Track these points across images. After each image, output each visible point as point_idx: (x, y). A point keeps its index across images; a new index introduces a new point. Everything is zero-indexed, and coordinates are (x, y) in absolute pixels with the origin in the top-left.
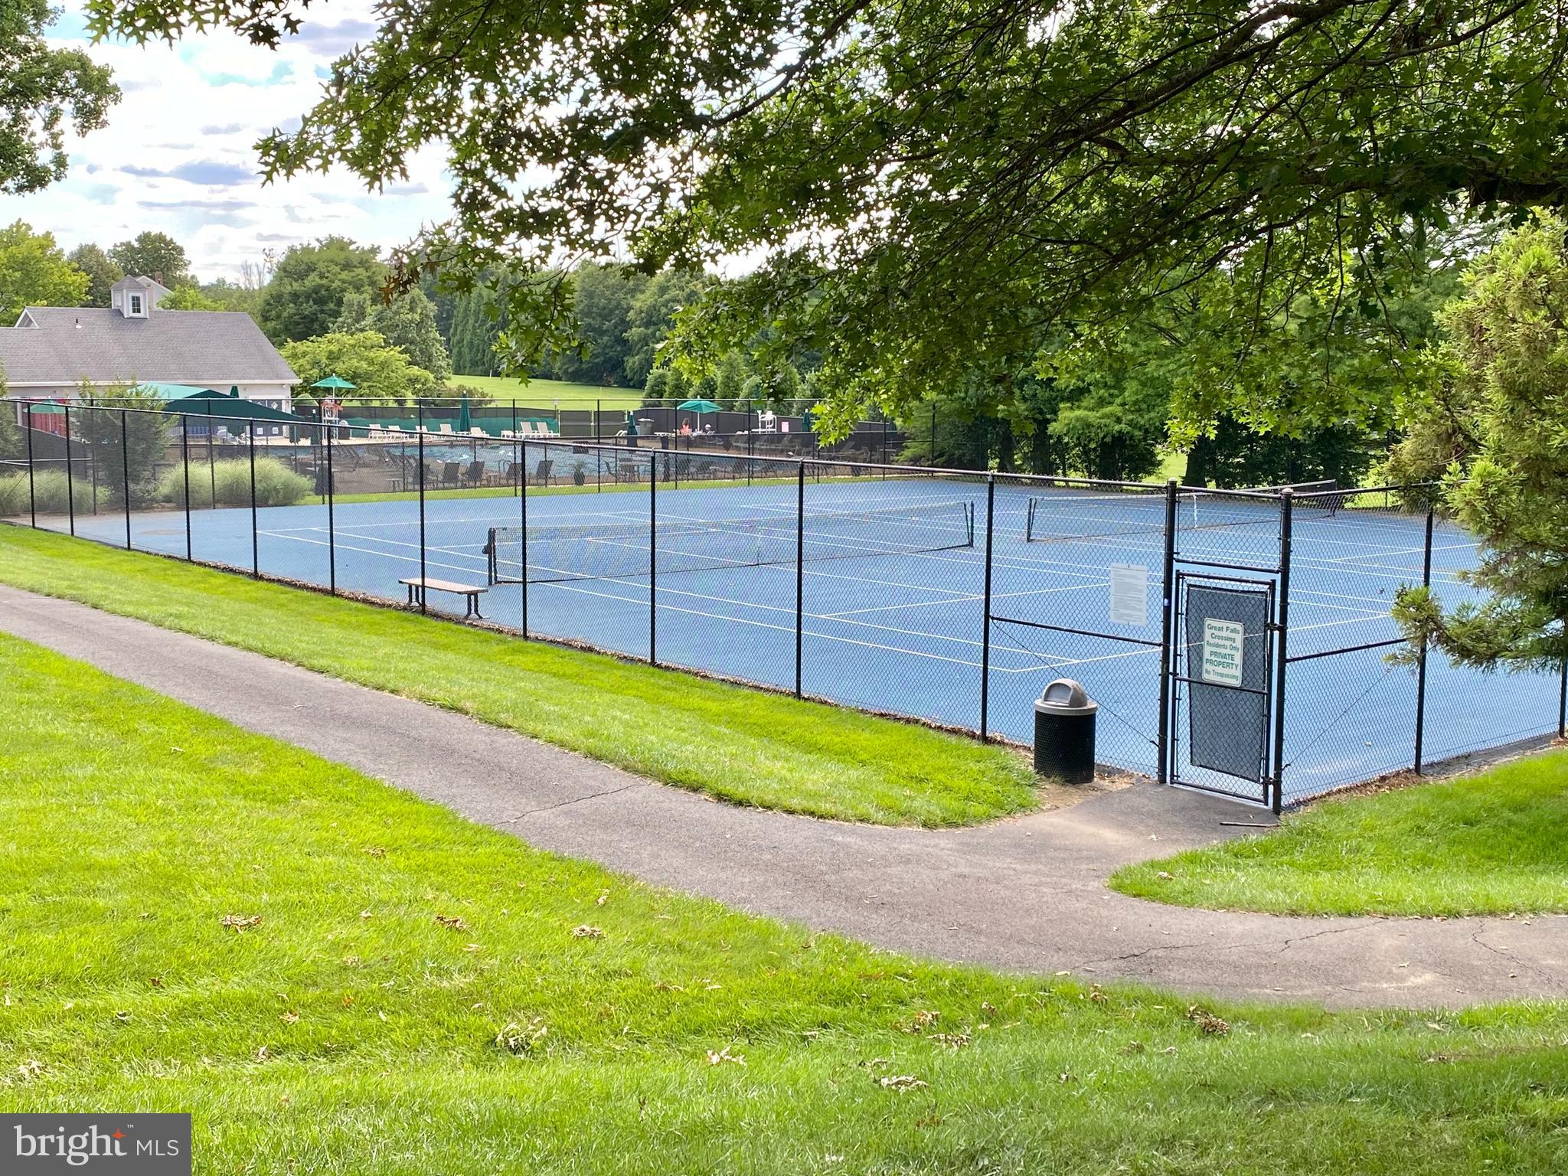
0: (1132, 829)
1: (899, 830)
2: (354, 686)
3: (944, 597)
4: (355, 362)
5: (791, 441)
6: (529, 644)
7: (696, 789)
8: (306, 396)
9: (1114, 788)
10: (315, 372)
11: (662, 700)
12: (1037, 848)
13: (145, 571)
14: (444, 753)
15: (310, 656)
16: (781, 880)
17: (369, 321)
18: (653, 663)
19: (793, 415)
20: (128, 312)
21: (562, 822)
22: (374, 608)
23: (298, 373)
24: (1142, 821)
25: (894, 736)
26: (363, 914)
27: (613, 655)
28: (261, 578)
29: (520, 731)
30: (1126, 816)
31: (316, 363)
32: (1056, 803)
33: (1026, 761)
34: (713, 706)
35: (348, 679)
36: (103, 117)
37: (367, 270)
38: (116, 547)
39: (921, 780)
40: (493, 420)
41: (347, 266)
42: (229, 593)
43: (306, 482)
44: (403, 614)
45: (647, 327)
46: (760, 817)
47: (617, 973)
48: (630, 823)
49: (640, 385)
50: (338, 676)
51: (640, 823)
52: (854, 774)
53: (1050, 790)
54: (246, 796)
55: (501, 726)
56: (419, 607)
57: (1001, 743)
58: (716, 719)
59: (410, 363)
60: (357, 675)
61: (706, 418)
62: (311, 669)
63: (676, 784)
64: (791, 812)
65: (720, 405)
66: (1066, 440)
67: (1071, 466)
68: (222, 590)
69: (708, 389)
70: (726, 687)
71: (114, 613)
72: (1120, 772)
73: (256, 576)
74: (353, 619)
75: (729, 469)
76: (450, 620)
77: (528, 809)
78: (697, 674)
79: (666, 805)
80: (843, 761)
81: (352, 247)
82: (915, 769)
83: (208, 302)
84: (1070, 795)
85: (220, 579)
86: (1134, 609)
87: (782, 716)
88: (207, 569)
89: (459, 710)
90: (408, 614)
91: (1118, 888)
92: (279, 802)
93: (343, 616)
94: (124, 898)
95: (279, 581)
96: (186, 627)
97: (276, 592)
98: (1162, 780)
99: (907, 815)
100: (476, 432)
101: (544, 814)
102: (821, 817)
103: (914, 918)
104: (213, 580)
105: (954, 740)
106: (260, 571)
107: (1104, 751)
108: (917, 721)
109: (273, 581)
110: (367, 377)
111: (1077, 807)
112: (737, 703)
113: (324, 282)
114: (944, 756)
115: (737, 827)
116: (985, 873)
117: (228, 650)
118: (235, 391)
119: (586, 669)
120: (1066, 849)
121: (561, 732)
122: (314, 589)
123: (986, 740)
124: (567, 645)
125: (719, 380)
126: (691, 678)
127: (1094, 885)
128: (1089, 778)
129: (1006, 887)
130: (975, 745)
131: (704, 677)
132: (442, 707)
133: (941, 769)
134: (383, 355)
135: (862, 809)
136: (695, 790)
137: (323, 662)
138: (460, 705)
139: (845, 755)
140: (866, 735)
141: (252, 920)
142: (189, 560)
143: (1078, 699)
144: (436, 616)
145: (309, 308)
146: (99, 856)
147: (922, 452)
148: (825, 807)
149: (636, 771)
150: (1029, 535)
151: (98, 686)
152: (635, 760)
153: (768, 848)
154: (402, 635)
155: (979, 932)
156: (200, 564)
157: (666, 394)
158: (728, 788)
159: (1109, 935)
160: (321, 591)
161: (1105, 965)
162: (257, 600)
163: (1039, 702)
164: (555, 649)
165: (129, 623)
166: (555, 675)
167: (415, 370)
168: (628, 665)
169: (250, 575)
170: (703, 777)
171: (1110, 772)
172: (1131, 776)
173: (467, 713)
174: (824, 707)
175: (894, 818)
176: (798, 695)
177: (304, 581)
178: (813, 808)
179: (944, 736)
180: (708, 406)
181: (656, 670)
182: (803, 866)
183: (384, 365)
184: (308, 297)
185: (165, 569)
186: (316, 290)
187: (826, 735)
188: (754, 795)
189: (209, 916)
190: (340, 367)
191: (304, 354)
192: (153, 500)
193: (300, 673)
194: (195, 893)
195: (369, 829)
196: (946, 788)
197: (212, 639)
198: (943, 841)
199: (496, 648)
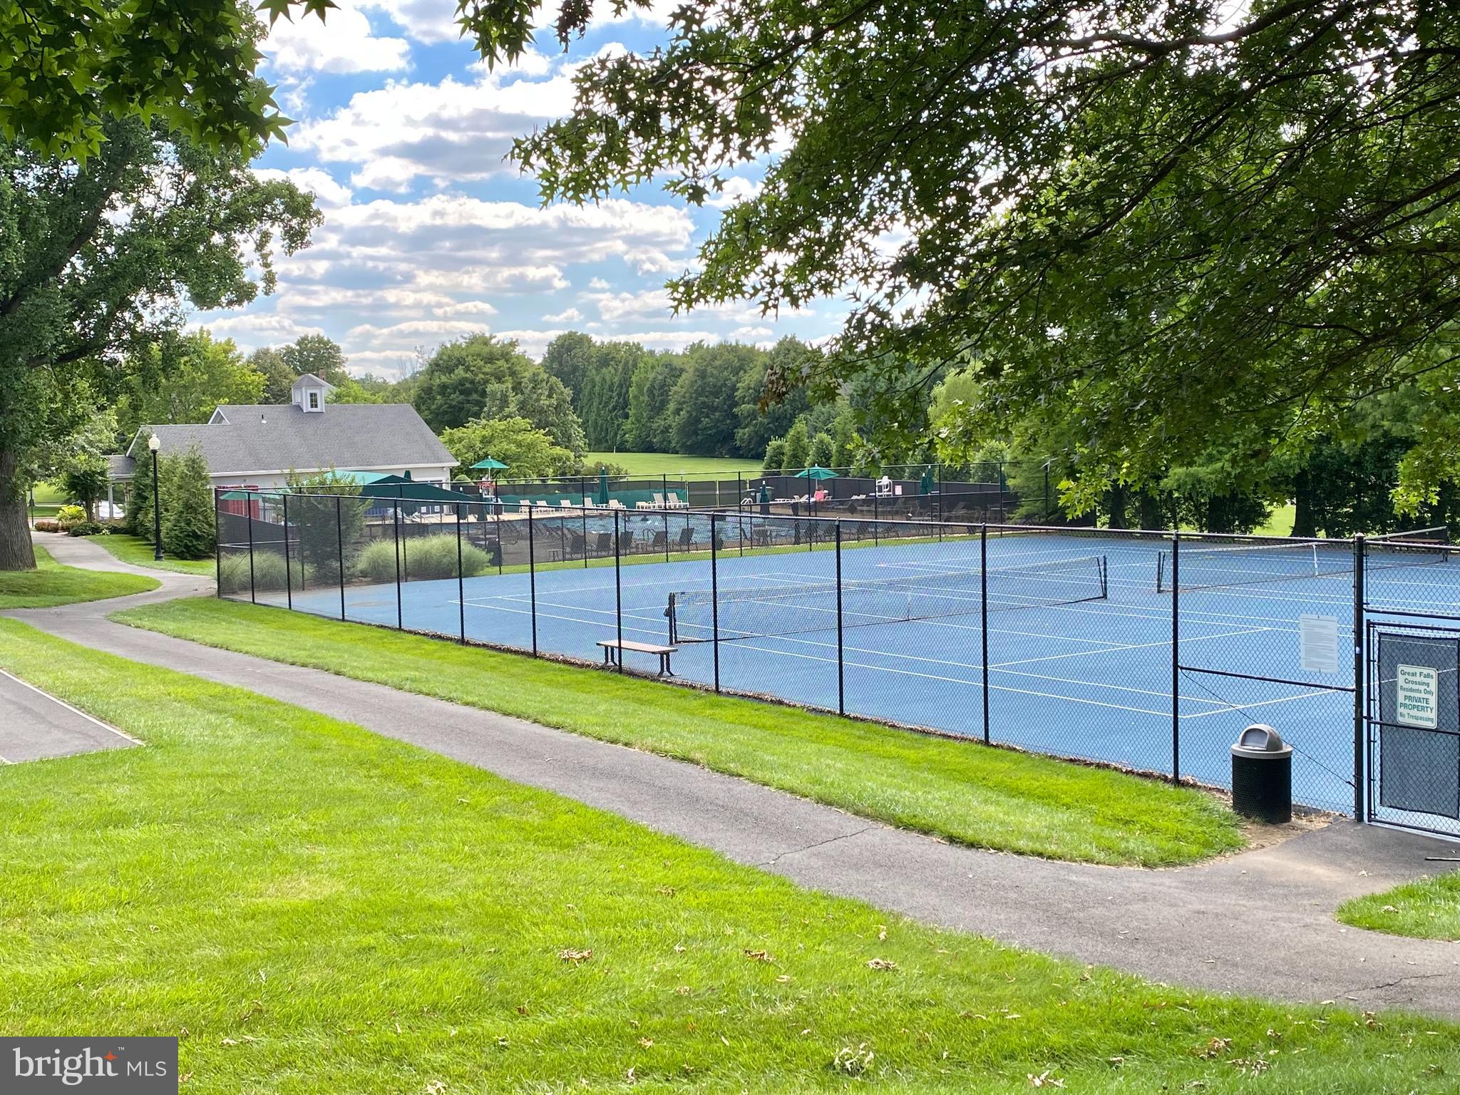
0: (1340, 866)
1: (1124, 868)
2: (590, 740)
3: (1093, 647)
4: (505, 445)
5: (905, 503)
6: (722, 698)
7: (926, 831)
8: (463, 477)
9: (1312, 826)
10: (470, 455)
11: (861, 748)
12: (1256, 885)
13: (364, 639)
14: (691, 801)
15: (544, 713)
16: (1033, 917)
17: (512, 408)
18: (842, 714)
19: (905, 480)
20: (307, 407)
21: (816, 862)
22: (572, 668)
23: (456, 456)
24: (1348, 858)
25: (1087, 781)
26: (677, 948)
27: (803, 707)
28: (468, 644)
29: (751, 779)
30: (1333, 853)
31: (471, 447)
32: (1260, 842)
33: (1224, 804)
34: (912, 754)
35: (581, 734)
36: (308, 238)
37: (507, 361)
38: (332, 619)
39: (1127, 823)
40: (629, 493)
41: (490, 359)
42: (444, 658)
43: (484, 556)
44: (602, 673)
45: (755, 404)
46: (993, 858)
47: (920, 1003)
48: (878, 865)
49: (758, 457)
50: (574, 731)
51: (888, 865)
52: (1062, 817)
53: (1250, 832)
54: (536, 842)
55: (732, 775)
56: (614, 667)
57: (1194, 786)
58: (916, 765)
59: (553, 444)
60: (590, 729)
61: (824, 484)
62: (548, 725)
63: (907, 827)
64: (1020, 853)
65: (835, 471)
66: (1176, 495)
67: (1182, 520)
68: (437, 655)
69: (824, 458)
70: (916, 736)
71: (356, 678)
72: (1317, 812)
73: (463, 642)
74: (560, 679)
75: (854, 531)
76: (646, 677)
77: (781, 851)
78: (885, 724)
79: (904, 847)
80: (1049, 805)
81: (493, 341)
82: (1118, 810)
83: (367, 395)
84: (1272, 834)
85: (433, 645)
86: (1325, 657)
87: (976, 762)
88: (418, 637)
89: (691, 761)
90: (608, 673)
91: (1350, 922)
92: (568, 846)
93: (549, 676)
94: (468, 936)
95: (484, 646)
96: (425, 690)
97: (484, 655)
98: (1359, 818)
99: (1128, 856)
100: (614, 504)
101: (797, 856)
102: (1049, 858)
103: (1170, 952)
104: (426, 646)
105: (1148, 784)
106: (467, 637)
107: (1301, 790)
108: (1107, 766)
109: (478, 645)
110: (516, 458)
111: (1282, 845)
112: (932, 750)
113: (468, 375)
114: (1144, 799)
115: (975, 867)
116: (1220, 910)
117: (468, 710)
118: (408, 473)
119: (782, 720)
120: (1283, 886)
121: (789, 780)
122: (516, 652)
123: (1177, 782)
124: (758, 699)
125: (834, 448)
126: (880, 728)
127: (1323, 919)
128: (1288, 819)
129: (1245, 922)
130: (1170, 788)
131: (893, 726)
132: (674, 757)
133: (1145, 812)
134: (529, 437)
135: (1086, 849)
136: (926, 833)
137: (554, 719)
138: (692, 755)
139: (1047, 798)
140: (1062, 779)
141: (585, 954)
142: (400, 629)
143: (1275, 743)
144: (632, 674)
145: (456, 398)
146: (435, 898)
147: (1035, 510)
148: (1052, 848)
149: (867, 816)
150: (1159, 586)
151: (373, 746)
152: (864, 805)
153: (1011, 887)
154: (607, 692)
155: (1235, 965)
156: (410, 632)
157: (784, 465)
158: (957, 830)
159: (1359, 966)
160: (523, 653)
161: (1364, 993)
162: (472, 664)
163: (1236, 747)
164: (749, 703)
165: (373, 688)
166: (755, 726)
167: (558, 450)
168: (819, 717)
169: (457, 641)
170: (931, 821)
171: (1307, 812)
172: (1328, 815)
173: (698, 764)
174: (1013, 753)
175: (1114, 858)
176: (986, 742)
177: (507, 645)
178: (1040, 849)
179: (1138, 780)
180: (825, 473)
181: (846, 720)
182: (1050, 905)
183: (530, 446)
184: (455, 389)
185: (381, 638)
186: (462, 382)
187: (1026, 779)
188: (984, 838)
189: (546, 951)
190: (492, 450)
191: (460, 440)
192: (353, 575)
193: (537, 728)
194: (527, 930)
195: (651, 871)
196: (1154, 829)
197: (451, 700)
198: (1165, 879)
199: (695, 703)
